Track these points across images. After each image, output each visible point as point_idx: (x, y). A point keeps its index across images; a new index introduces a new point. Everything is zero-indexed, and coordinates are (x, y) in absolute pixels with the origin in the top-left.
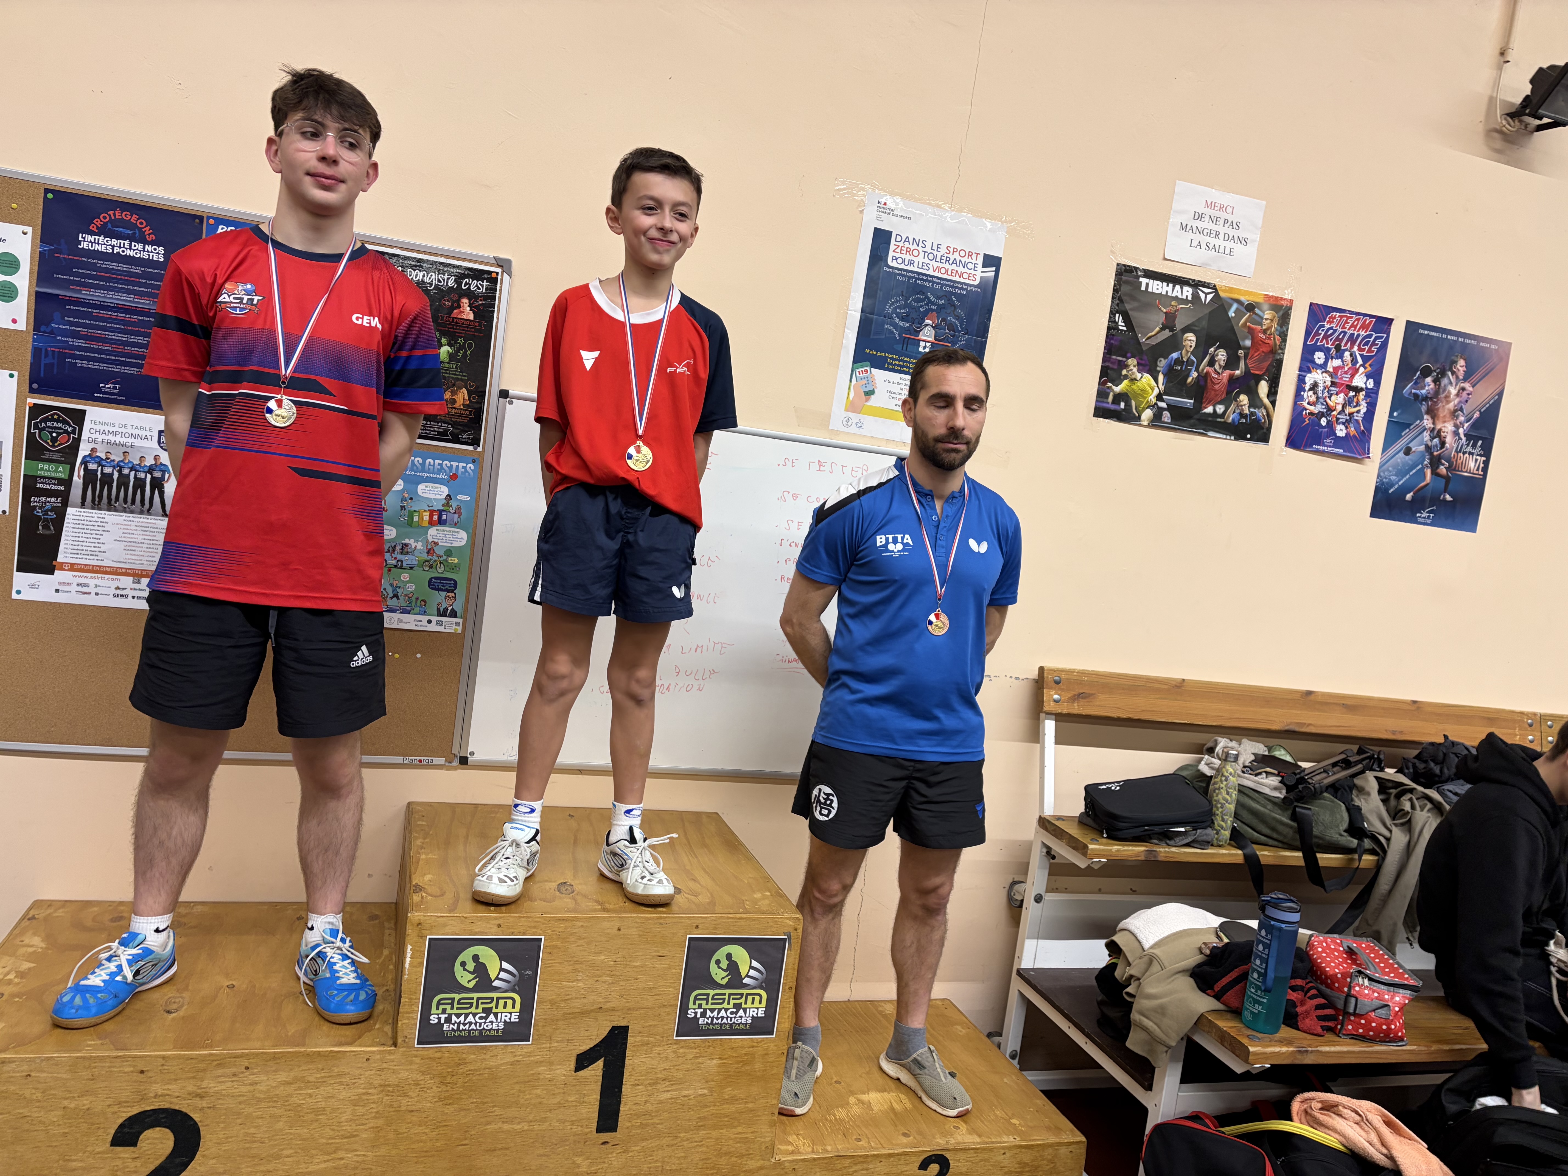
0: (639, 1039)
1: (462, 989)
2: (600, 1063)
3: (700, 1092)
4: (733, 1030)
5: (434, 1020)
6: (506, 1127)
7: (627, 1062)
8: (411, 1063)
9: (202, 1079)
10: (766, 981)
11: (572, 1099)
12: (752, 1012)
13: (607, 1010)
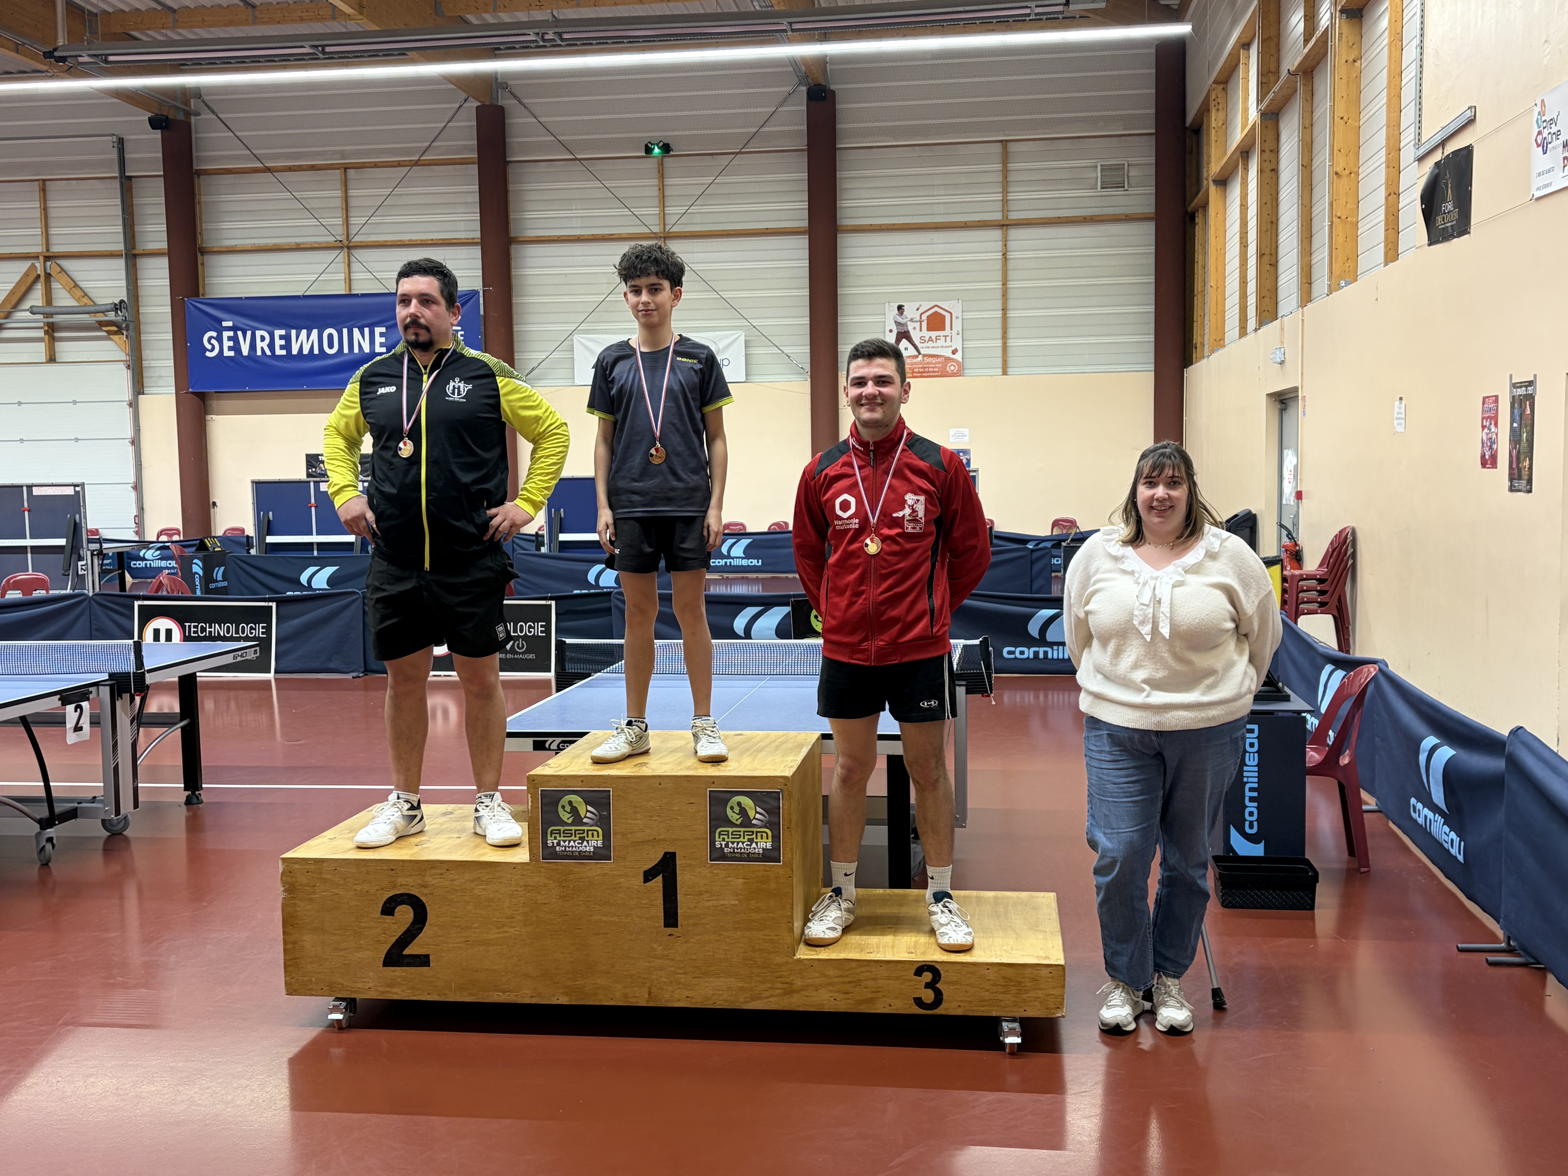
0: (684, 861)
1: (564, 824)
2: (660, 878)
3: (733, 902)
4: (750, 857)
5: (549, 843)
6: (604, 918)
7: (678, 878)
8: (540, 872)
9: (424, 876)
10: (768, 822)
11: (644, 902)
12: (762, 845)
13: (659, 840)
